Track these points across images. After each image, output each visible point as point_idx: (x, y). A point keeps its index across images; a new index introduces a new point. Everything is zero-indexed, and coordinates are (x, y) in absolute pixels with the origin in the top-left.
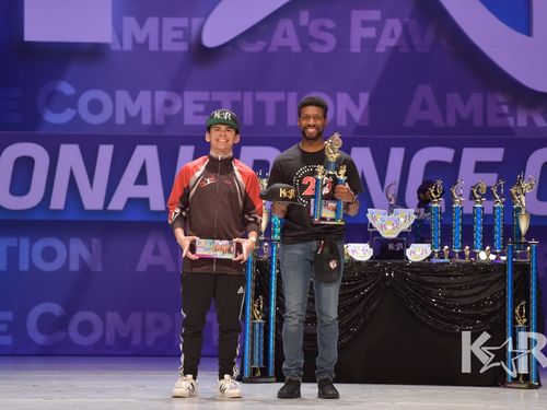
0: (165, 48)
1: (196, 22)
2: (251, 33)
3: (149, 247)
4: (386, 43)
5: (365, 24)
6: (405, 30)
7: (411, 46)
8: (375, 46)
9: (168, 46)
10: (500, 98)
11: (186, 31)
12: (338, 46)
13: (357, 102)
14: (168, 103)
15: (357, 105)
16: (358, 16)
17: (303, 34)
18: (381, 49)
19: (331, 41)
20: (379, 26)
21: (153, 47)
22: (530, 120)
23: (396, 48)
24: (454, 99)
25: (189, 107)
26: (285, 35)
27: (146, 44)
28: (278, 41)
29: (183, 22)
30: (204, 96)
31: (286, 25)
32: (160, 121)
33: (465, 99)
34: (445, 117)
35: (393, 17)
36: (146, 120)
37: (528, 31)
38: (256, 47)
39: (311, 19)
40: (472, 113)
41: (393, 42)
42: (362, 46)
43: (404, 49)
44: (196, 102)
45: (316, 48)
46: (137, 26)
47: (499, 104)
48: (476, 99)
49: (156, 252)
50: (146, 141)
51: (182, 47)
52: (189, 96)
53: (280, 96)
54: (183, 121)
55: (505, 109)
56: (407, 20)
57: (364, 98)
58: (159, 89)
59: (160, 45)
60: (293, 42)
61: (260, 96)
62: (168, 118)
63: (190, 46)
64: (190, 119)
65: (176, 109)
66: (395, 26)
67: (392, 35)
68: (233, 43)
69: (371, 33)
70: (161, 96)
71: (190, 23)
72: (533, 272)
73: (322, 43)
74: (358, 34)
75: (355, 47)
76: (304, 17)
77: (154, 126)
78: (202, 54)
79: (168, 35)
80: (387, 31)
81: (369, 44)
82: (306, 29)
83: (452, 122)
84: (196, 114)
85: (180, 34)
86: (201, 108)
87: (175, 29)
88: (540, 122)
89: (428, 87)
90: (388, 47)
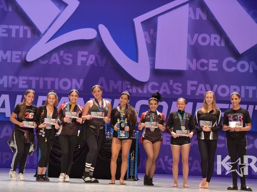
0: (13, 61)
1: (24, 53)
2: (43, 58)
3: (5, 130)
4: (90, 62)
5: (83, 56)
6: (96, 59)
7: (98, 64)
8: (86, 63)
9: (14, 61)
10: (127, 83)
11: (21, 56)
12: (73, 63)
13: (79, 82)
14: (13, 80)
15: (79, 83)
16: (80, 53)
17: (61, 59)
18: (88, 64)
19: (71, 61)
20: (87, 57)
21: (9, 61)
22: (137, 90)
23: (93, 64)
24: (112, 82)
25: (21, 82)
26: (55, 59)
27: (6, 60)
28: (52, 60)
29: (20, 53)
30: (26, 78)
31: (55, 55)
32: (10, 86)
33: (116, 83)
34: (109, 88)
35: (92, 54)
36: (5, 86)
37: (137, 61)
38: (45, 62)
39: (64, 54)
40: (118, 88)
41: (92, 63)
42: (81, 64)
43: (96, 65)
44: (23, 80)
45: (66, 63)
46: (3, 54)
47: (127, 85)
48: (119, 82)
49: (7, 131)
50: (5, 93)
51: (19, 61)
52: (20, 78)
53: (52, 79)
54: (18, 86)
55: (129, 86)
56: (97, 55)
57: (82, 81)
58: (10, 75)
59: (11, 60)
60: (58, 61)
61: (46, 79)
62: (13, 85)
63: (22, 61)
64: (21, 86)
65: (16, 82)
66: (93, 57)
67: (92, 60)
68: (37, 60)
69: (84, 59)
70: (11, 78)
71: (22, 54)
72: (137, 142)
73: (68, 62)
74: (80, 59)
75: (79, 64)
76: (62, 52)
77: (8, 88)
78: (26, 64)
79: (14, 57)
80: (90, 58)
81: (84, 63)
82: (62, 57)
83: (111, 90)
84: (23, 84)
85: (18, 57)
86: (25, 82)
87: (16, 55)
88: (140, 91)
89: (103, 78)
90: (90, 64)
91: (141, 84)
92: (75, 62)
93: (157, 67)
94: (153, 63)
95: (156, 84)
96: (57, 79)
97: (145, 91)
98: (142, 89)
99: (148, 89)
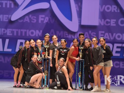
1: (10, 16)
2: (20, 19)
4: (46, 21)
5: (42, 18)
6: (49, 19)
8: (43, 22)
9: (4, 20)
10: (66, 32)
11: (8, 18)
12: (37, 21)
14: (4, 31)
16: (40, 16)
17: (30, 19)
19: (35, 21)
20: (44, 18)
22: (71, 37)
24: (58, 32)
26: (27, 19)
28: (25, 20)
29: (7, 16)
30: (11, 30)
31: (27, 17)
32: (2, 34)
33: (60, 32)
35: (47, 16)
37: (71, 20)
38: (21, 21)
39: (32, 16)
40: (61, 35)
41: (47, 21)
43: (49, 23)
45: (32, 22)
47: (66, 33)
48: (62, 32)
51: (7, 20)
52: (8, 30)
53: (25, 30)
54: (7, 34)
55: (67, 34)
56: (49, 17)
57: (41, 31)
58: (3, 28)
59: (3, 20)
61: (22, 30)
62: (4, 34)
63: (9, 20)
65: (5, 32)
66: (47, 18)
67: (47, 20)
68: (17, 20)
69: (43, 19)
73: (34, 21)
74: (40, 19)
75: (40, 22)
76: (30, 16)
78: (11, 22)
79: (4, 18)
81: (42, 21)
82: (31, 18)
84: (9, 33)
85: (7, 18)
86: (10, 32)
89: (53, 30)
90: (46, 22)
91: (73, 33)
93: (82, 24)
94: (80, 21)
96: (28, 30)
98: (74, 36)
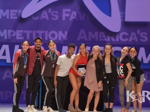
0: (11, 18)
1: (20, 11)
2: (35, 15)
3: (6, 73)
4: (72, 18)
5: (66, 13)
6: (77, 15)
7: (79, 19)
8: (69, 19)
9: (12, 18)
10: (103, 33)
11: (17, 13)
14: (12, 33)
15: (64, 34)
16: (64, 10)
18: (71, 19)
19: (57, 17)
20: (70, 13)
21: (8, 18)
22: (111, 39)
23: (75, 19)
24: (90, 33)
26: (44, 15)
27: (6, 17)
28: (42, 17)
29: (16, 11)
30: (22, 31)
31: (45, 12)
32: (9, 38)
33: (93, 33)
34: (88, 38)
35: (74, 11)
36: (6, 38)
37: (110, 15)
38: (36, 18)
39: (52, 11)
40: (95, 37)
41: (74, 18)
42: (66, 19)
43: (77, 20)
44: (20, 33)
45: (53, 19)
46: (3, 12)
47: (102, 35)
48: (96, 33)
49: (8, 74)
50: (6, 44)
51: (16, 18)
52: (18, 31)
53: (43, 32)
54: (16, 38)
55: (104, 36)
56: (78, 12)
57: (66, 33)
58: (9, 29)
59: (10, 17)
60: (47, 17)
61: (38, 32)
62: (12, 37)
63: (18, 18)
64: (18, 38)
65: (14, 35)
66: (75, 13)
67: (74, 16)
68: (30, 17)
69: (68, 15)
70: (10, 31)
71: (18, 11)
73: (55, 17)
74: (65, 15)
75: (64, 19)
76: (50, 10)
78: (21, 20)
79: (12, 14)
80: (72, 15)
81: (67, 18)
82: (50, 14)
83: (90, 40)
84: (20, 36)
85: (15, 14)
86: (21, 35)
87: (14, 13)
88: (113, 40)
89: (83, 30)
91: (114, 34)
92: (60, 18)
93: (126, 20)
94: (123, 16)
95: (126, 34)
96: (47, 32)
97: (117, 40)
98: (115, 38)
99: (120, 38)
